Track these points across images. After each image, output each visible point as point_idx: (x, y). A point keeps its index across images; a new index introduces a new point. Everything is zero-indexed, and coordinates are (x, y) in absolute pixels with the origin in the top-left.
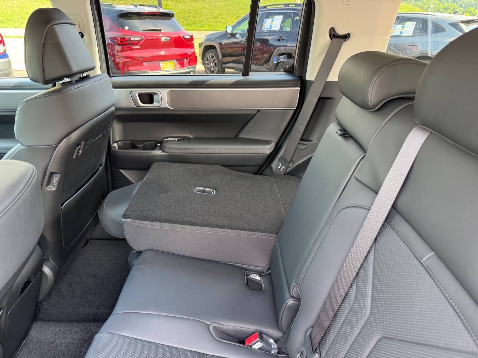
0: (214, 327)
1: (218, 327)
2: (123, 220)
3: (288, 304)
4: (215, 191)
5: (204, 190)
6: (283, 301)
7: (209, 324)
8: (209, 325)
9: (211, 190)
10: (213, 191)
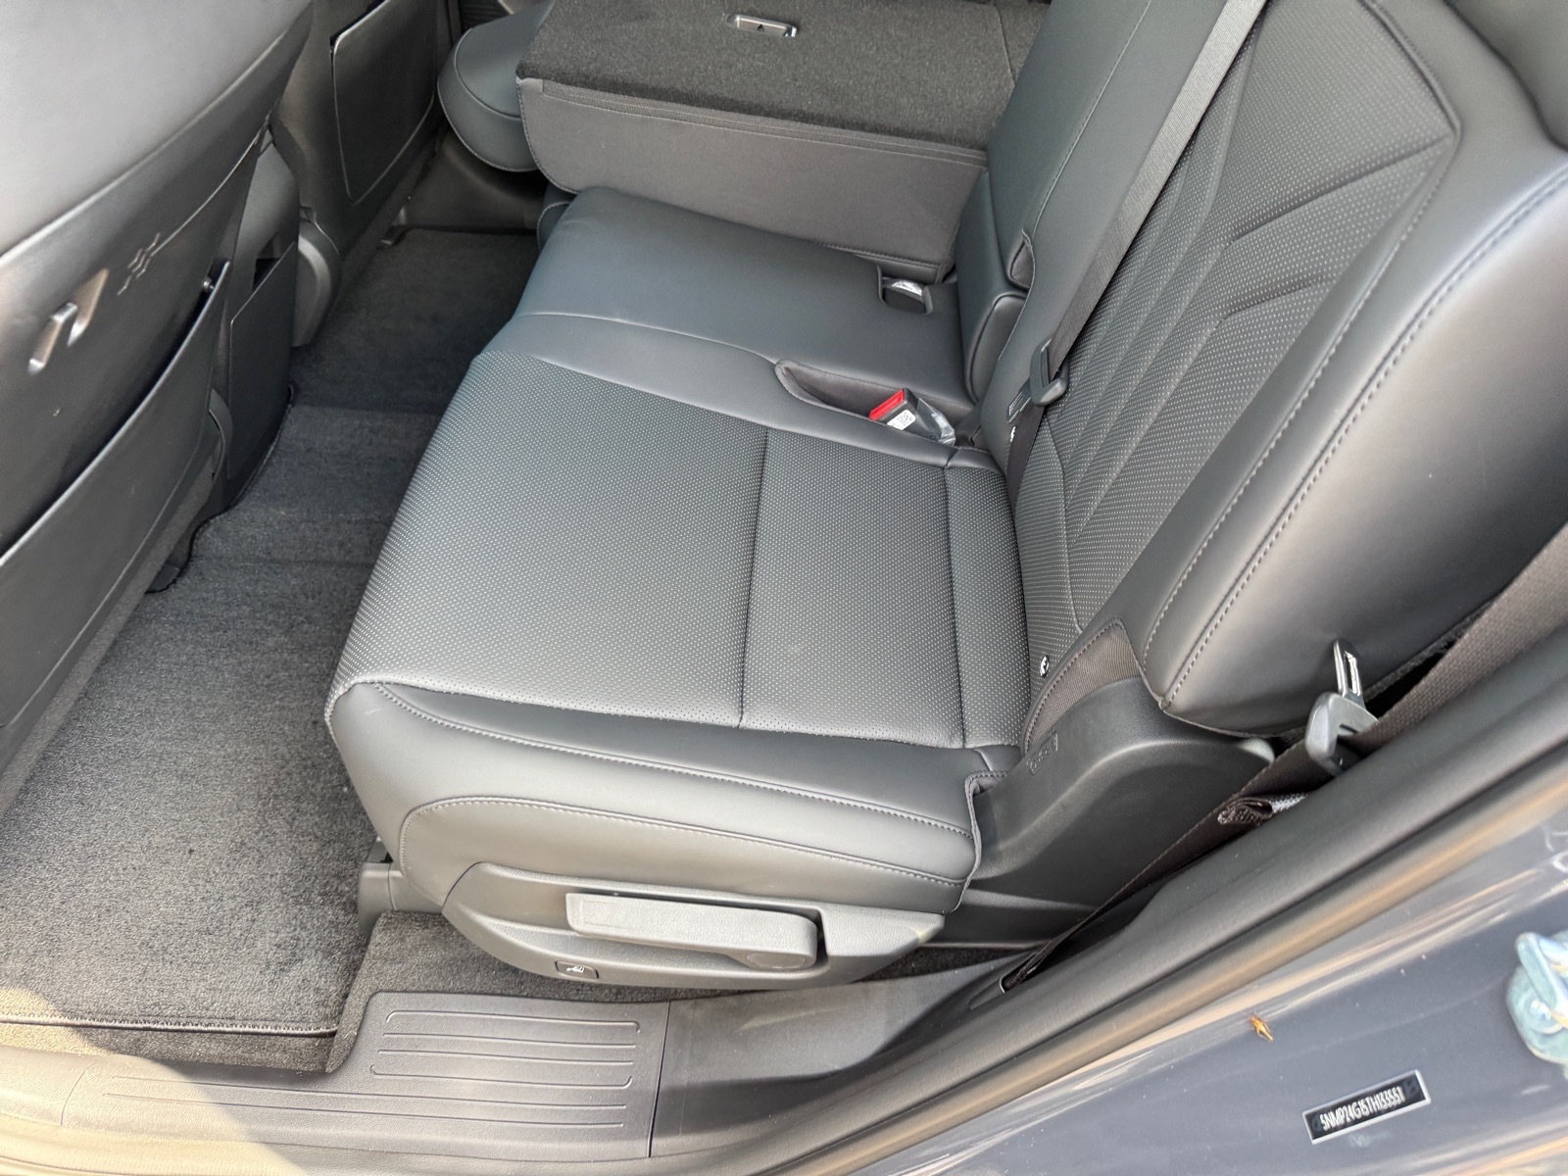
0: (787, 369)
1: (799, 372)
2: (519, 81)
3: (996, 307)
4: (794, 30)
5: (761, 26)
6: (984, 297)
7: (774, 362)
8: (775, 366)
9: (783, 27)
10: (789, 31)
